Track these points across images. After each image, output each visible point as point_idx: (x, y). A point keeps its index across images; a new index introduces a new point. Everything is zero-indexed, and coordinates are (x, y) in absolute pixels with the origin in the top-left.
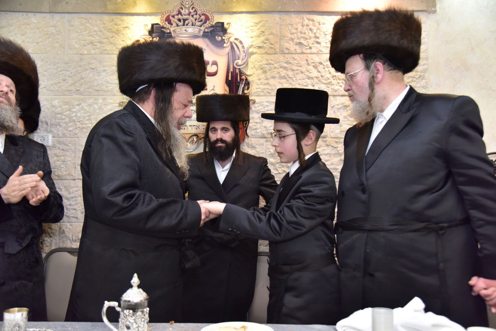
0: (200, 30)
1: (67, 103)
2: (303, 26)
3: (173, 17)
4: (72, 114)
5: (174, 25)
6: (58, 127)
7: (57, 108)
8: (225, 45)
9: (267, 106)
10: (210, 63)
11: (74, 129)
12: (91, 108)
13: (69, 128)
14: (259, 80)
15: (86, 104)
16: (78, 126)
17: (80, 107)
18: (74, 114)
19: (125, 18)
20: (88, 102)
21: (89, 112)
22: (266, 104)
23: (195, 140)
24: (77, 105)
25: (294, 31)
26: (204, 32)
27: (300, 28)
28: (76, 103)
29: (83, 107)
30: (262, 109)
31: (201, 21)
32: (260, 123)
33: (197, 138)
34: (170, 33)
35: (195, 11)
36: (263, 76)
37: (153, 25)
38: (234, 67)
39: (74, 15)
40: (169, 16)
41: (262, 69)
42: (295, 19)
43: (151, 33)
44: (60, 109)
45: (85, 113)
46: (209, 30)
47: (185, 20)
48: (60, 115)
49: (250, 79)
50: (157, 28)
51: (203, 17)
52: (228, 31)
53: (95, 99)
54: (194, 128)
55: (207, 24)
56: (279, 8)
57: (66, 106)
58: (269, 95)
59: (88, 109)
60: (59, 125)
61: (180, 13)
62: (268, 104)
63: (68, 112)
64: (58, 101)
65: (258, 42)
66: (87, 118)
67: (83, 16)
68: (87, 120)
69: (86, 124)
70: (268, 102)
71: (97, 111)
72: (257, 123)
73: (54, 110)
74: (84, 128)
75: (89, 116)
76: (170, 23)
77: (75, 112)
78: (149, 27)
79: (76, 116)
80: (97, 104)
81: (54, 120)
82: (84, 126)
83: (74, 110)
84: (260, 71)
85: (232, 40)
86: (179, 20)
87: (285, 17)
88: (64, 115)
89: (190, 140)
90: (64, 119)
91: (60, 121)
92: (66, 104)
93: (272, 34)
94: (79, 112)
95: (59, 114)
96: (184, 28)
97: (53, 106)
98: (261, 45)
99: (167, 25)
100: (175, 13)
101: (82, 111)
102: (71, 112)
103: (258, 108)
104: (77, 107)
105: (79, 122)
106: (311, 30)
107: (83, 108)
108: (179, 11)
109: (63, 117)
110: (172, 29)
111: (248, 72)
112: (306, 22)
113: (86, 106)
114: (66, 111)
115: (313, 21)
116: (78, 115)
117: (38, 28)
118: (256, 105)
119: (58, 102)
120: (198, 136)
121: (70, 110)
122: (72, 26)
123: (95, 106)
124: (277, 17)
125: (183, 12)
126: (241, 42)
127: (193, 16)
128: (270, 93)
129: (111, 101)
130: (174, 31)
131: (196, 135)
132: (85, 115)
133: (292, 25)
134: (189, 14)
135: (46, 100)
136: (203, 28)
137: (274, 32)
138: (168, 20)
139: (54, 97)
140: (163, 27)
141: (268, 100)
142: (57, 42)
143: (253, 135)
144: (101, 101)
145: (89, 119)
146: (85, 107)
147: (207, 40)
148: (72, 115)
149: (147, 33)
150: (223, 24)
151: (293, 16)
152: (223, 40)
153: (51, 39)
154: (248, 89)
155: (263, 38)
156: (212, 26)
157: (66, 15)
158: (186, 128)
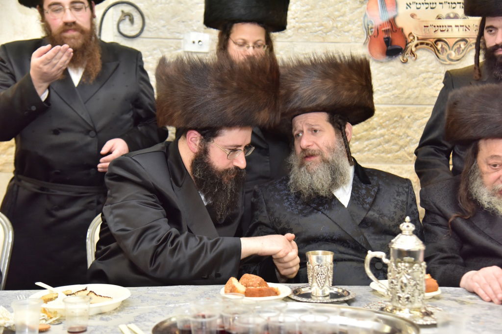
21: (307, 5)
23: (463, 46)
33: (465, 44)
54: (461, 29)
66: (306, 13)
68: (305, 17)
69: (303, 22)
74: (300, 28)
75: (308, 11)
89: (456, 47)
105: (294, 19)
120: (467, 42)
131: (463, 40)
145: (308, 15)
158: (450, 29)
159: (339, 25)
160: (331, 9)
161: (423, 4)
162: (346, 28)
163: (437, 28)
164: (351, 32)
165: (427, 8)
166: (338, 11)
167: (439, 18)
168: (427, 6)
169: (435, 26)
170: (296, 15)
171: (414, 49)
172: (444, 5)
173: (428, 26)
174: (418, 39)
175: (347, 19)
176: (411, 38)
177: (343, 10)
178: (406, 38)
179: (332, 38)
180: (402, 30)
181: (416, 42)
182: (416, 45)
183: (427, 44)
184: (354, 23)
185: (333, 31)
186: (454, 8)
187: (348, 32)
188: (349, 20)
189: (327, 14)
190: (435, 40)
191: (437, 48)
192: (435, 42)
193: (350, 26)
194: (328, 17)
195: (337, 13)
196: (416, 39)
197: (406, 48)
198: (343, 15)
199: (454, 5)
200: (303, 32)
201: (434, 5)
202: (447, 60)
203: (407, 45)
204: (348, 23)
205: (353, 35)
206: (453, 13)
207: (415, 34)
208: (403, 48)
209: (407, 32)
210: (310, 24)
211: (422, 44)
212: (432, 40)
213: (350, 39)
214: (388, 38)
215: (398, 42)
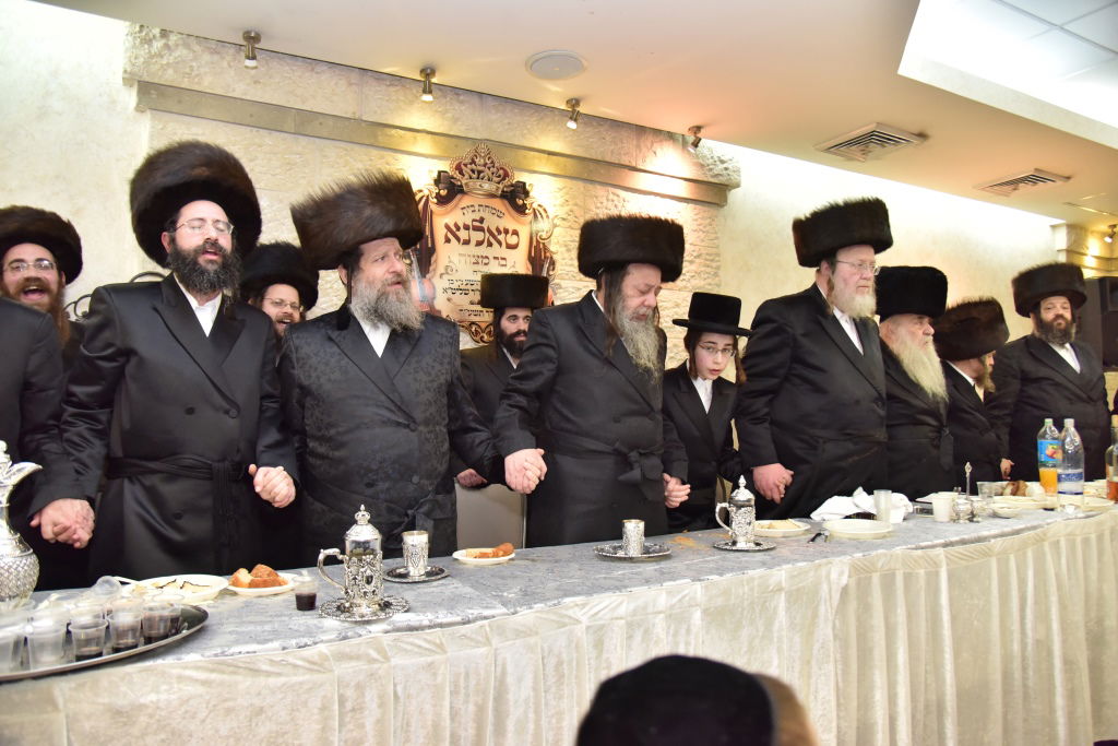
0: (498, 189)
2: (608, 200)
3: (465, 165)
5: (467, 176)
8: (527, 211)
10: (510, 232)
14: (564, 259)
18: (329, 285)
19: (400, 156)
25: (599, 205)
26: (503, 191)
27: (605, 201)
31: (499, 176)
34: (461, 186)
35: (492, 162)
36: (566, 255)
37: (440, 173)
38: (537, 241)
39: (328, 142)
40: (460, 163)
41: (566, 246)
42: (600, 191)
43: (437, 182)
46: (509, 190)
47: (480, 172)
49: (555, 257)
50: (445, 177)
51: (501, 172)
52: (531, 194)
55: (506, 182)
56: (585, 176)
58: (574, 279)
61: (473, 162)
65: (562, 212)
67: (342, 145)
76: (461, 173)
78: (435, 175)
79: (331, 288)
83: (329, 279)
84: (564, 249)
85: (535, 206)
86: (473, 171)
87: (590, 186)
93: (576, 205)
96: (479, 182)
98: (564, 217)
99: (458, 176)
100: (468, 161)
103: (563, 295)
106: (616, 206)
108: (473, 160)
110: (464, 182)
111: (553, 248)
112: (611, 196)
115: (618, 196)
117: (275, 154)
122: (325, 156)
124: (580, 184)
125: (477, 161)
126: (545, 210)
127: (489, 168)
130: (466, 184)
133: (596, 197)
134: (485, 165)
136: (501, 186)
137: (579, 203)
138: (459, 168)
140: (452, 178)
142: (304, 177)
147: (506, 202)
149: (432, 182)
150: (524, 184)
151: (599, 187)
152: (524, 205)
153: (292, 171)
154: (553, 269)
155: (567, 209)
156: (512, 185)
157: (317, 140)
161: (457, 289)
163: (469, 312)
165: (461, 294)
167: (472, 304)
168: (461, 291)
169: (467, 311)
173: (462, 310)
183: (463, 326)
190: (470, 323)
191: (471, 330)
192: (470, 325)
201: (467, 292)
212: (467, 323)
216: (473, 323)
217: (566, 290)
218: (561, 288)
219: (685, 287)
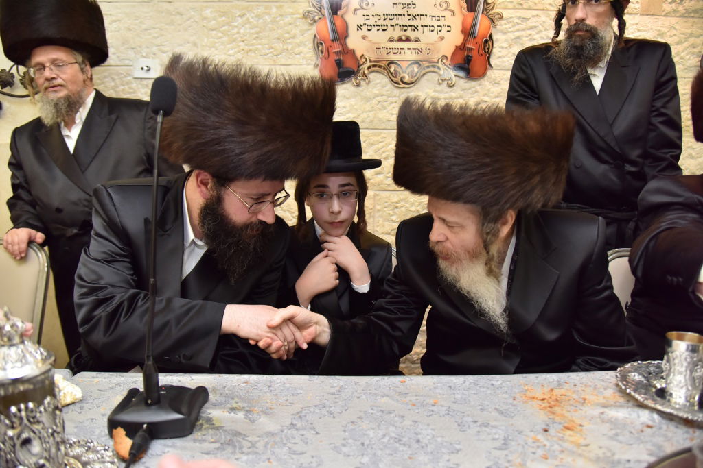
1: (224, 14)
4: (233, 29)
6: (213, 49)
7: (210, 21)
9: (518, 24)
11: (236, 53)
12: (261, 21)
13: (228, 51)
15: (253, 15)
16: (241, 48)
17: (244, 19)
18: (236, 30)
20: (255, 11)
21: (257, 27)
22: (516, 20)
23: (416, 69)
24: (239, 16)
28: (238, 14)
29: (248, 19)
30: (510, 28)
32: (506, 48)
33: (418, 68)
44: (214, 22)
45: (252, 29)
48: (214, 32)
53: (266, 8)
54: (414, 52)
57: (224, 18)
58: (520, 7)
59: (255, 22)
60: (213, 47)
62: (519, 21)
63: (226, 28)
64: (210, 10)
66: (255, 36)
68: (255, 39)
69: (252, 45)
70: (519, 18)
71: (270, 25)
72: (502, 48)
73: (205, 25)
74: (250, 51)
75: (257, 33)
77: (236, 27)
79: (238, 33)
80: (269, 14)
81: (206, 40)
82: (251, 47)
83: (236, 24)
88: (221, 32)
89: (409, 70)
90: (221, 38)
91: (216, 40)
92: (222, 14)
94: (243, 26)
95: (212, 30)
97: (205, 18)
101: (247, 26)
102: (230, 28)
103: (504, 26)
104: (240, 20)
105: (243, 41)
107: (248, 21)
109: (220, 34)
113: (252, 18)
114: (224, 26)
116: (242, 31)
118: (503, 22)
119: (211, 12)
120: (420, 65)
121: (228, 24)
123: (267, 17)
128: (521, 5)
129: (291, 10)
131: (416, 63)
132: (253, 31)
135: (193, 8)
139: (205, 4)
141: (518, 15)
143: (497, 66)
144: (274, 10)
145: (257, 37)
146: (251, 20)
148: (233, 31)
158: (402, 51)
159: (290, 47)
160: (280, 31)
161: (374, 25)
162: (297, 50)
163: (389, 51)
164: (302, 55)
165: (378, 30)
166: (288, 33)
167: (392, 41)
168: (378, 28)
169: (387, 49)
170: (245, 38)
171: (366, 72)
172: (396, 28)
173: (380, 49)
174: (370, 62)
175: (297, 41)
176: (364, 60)
177: (293, 32)
178: (358, 60)
179: (283, 61)
180: (353, 52)
181: (368, 64)
182: (369, 68)
183: (380, 67)
184: (305, 45)
185: (284, 54)
186: (405, 30)
187: (299, 54)
188: (300, 42)
189: (276, 36)
190: (388, 62)
191: (390, 71)
192: (388, 64)
193: (301, 48)
194: (278, 39)
195: (286, 35)
196: (368, 60)
197: (358, 71)
198: (294, 37)
199: (405, 28)
200: (253, 54)
201: (385, 28)
202: (401, 83)
203: (359, 67)
204: (299, 46)
205: (304, 58)
206: (405, 36)
207: (367, 55)
208: (356, 70)
209: (358, 54)
210: (259, 47)
211: (374, 66)
212: (384, 62)
213: (301, 61)
214: (339, 60)
215: (349, 64)
216: (392, 62)
217: (509, 20)
218: (501, 18)
219: (675, 11)
